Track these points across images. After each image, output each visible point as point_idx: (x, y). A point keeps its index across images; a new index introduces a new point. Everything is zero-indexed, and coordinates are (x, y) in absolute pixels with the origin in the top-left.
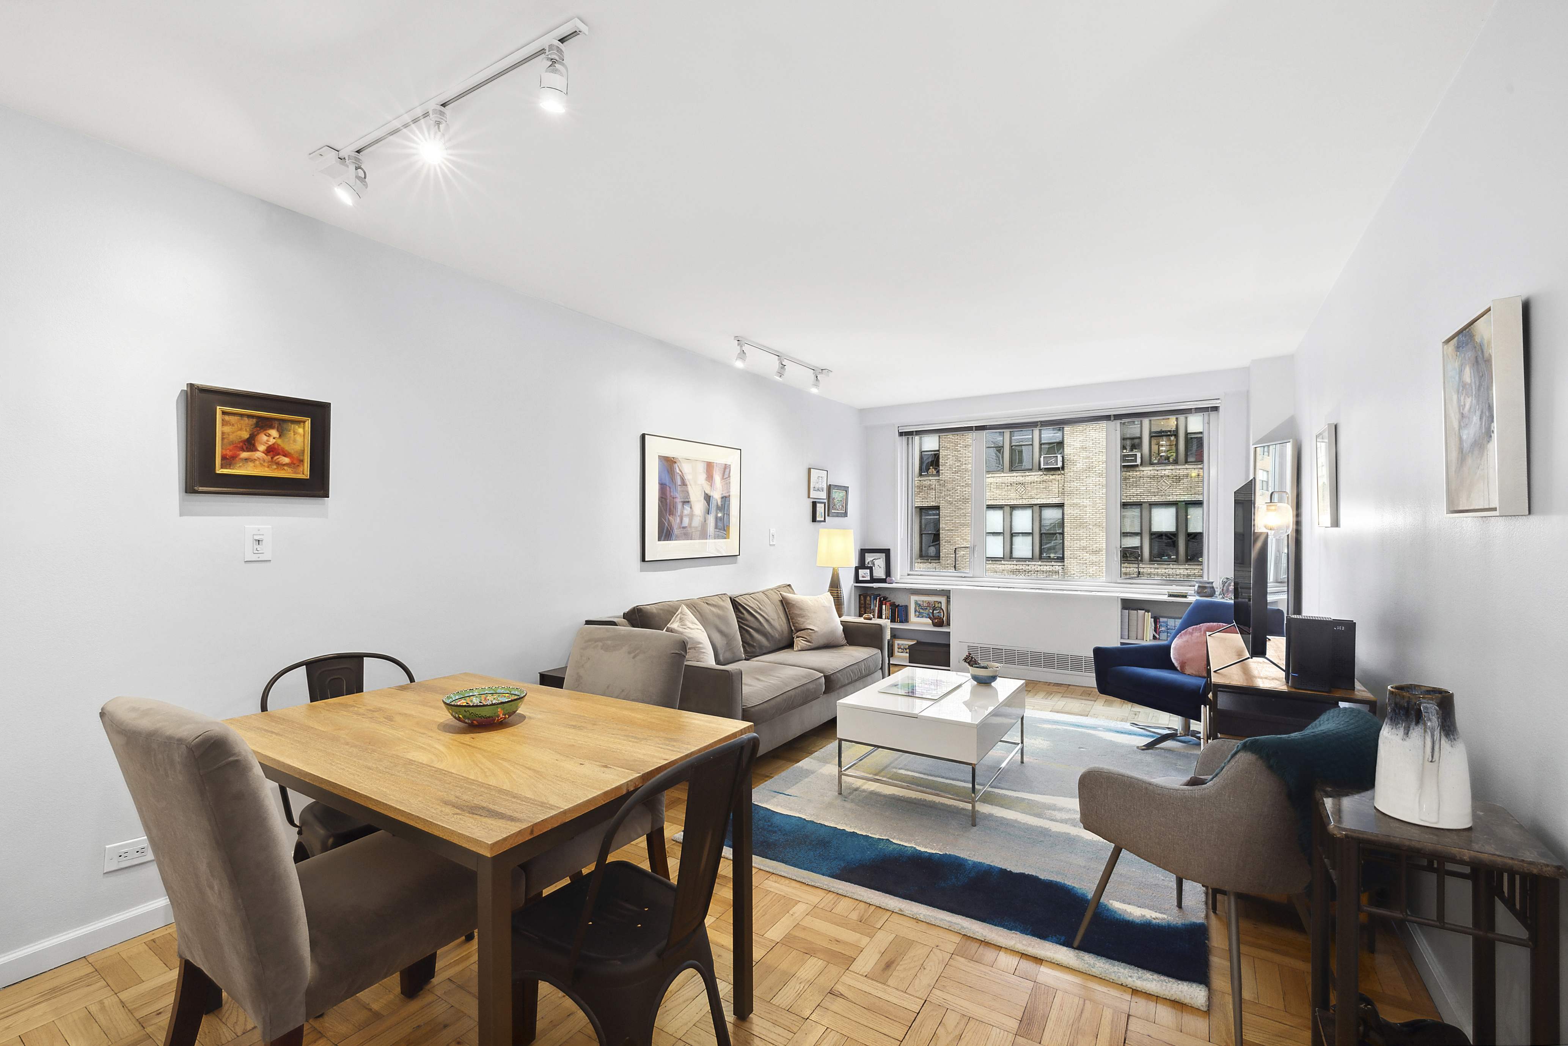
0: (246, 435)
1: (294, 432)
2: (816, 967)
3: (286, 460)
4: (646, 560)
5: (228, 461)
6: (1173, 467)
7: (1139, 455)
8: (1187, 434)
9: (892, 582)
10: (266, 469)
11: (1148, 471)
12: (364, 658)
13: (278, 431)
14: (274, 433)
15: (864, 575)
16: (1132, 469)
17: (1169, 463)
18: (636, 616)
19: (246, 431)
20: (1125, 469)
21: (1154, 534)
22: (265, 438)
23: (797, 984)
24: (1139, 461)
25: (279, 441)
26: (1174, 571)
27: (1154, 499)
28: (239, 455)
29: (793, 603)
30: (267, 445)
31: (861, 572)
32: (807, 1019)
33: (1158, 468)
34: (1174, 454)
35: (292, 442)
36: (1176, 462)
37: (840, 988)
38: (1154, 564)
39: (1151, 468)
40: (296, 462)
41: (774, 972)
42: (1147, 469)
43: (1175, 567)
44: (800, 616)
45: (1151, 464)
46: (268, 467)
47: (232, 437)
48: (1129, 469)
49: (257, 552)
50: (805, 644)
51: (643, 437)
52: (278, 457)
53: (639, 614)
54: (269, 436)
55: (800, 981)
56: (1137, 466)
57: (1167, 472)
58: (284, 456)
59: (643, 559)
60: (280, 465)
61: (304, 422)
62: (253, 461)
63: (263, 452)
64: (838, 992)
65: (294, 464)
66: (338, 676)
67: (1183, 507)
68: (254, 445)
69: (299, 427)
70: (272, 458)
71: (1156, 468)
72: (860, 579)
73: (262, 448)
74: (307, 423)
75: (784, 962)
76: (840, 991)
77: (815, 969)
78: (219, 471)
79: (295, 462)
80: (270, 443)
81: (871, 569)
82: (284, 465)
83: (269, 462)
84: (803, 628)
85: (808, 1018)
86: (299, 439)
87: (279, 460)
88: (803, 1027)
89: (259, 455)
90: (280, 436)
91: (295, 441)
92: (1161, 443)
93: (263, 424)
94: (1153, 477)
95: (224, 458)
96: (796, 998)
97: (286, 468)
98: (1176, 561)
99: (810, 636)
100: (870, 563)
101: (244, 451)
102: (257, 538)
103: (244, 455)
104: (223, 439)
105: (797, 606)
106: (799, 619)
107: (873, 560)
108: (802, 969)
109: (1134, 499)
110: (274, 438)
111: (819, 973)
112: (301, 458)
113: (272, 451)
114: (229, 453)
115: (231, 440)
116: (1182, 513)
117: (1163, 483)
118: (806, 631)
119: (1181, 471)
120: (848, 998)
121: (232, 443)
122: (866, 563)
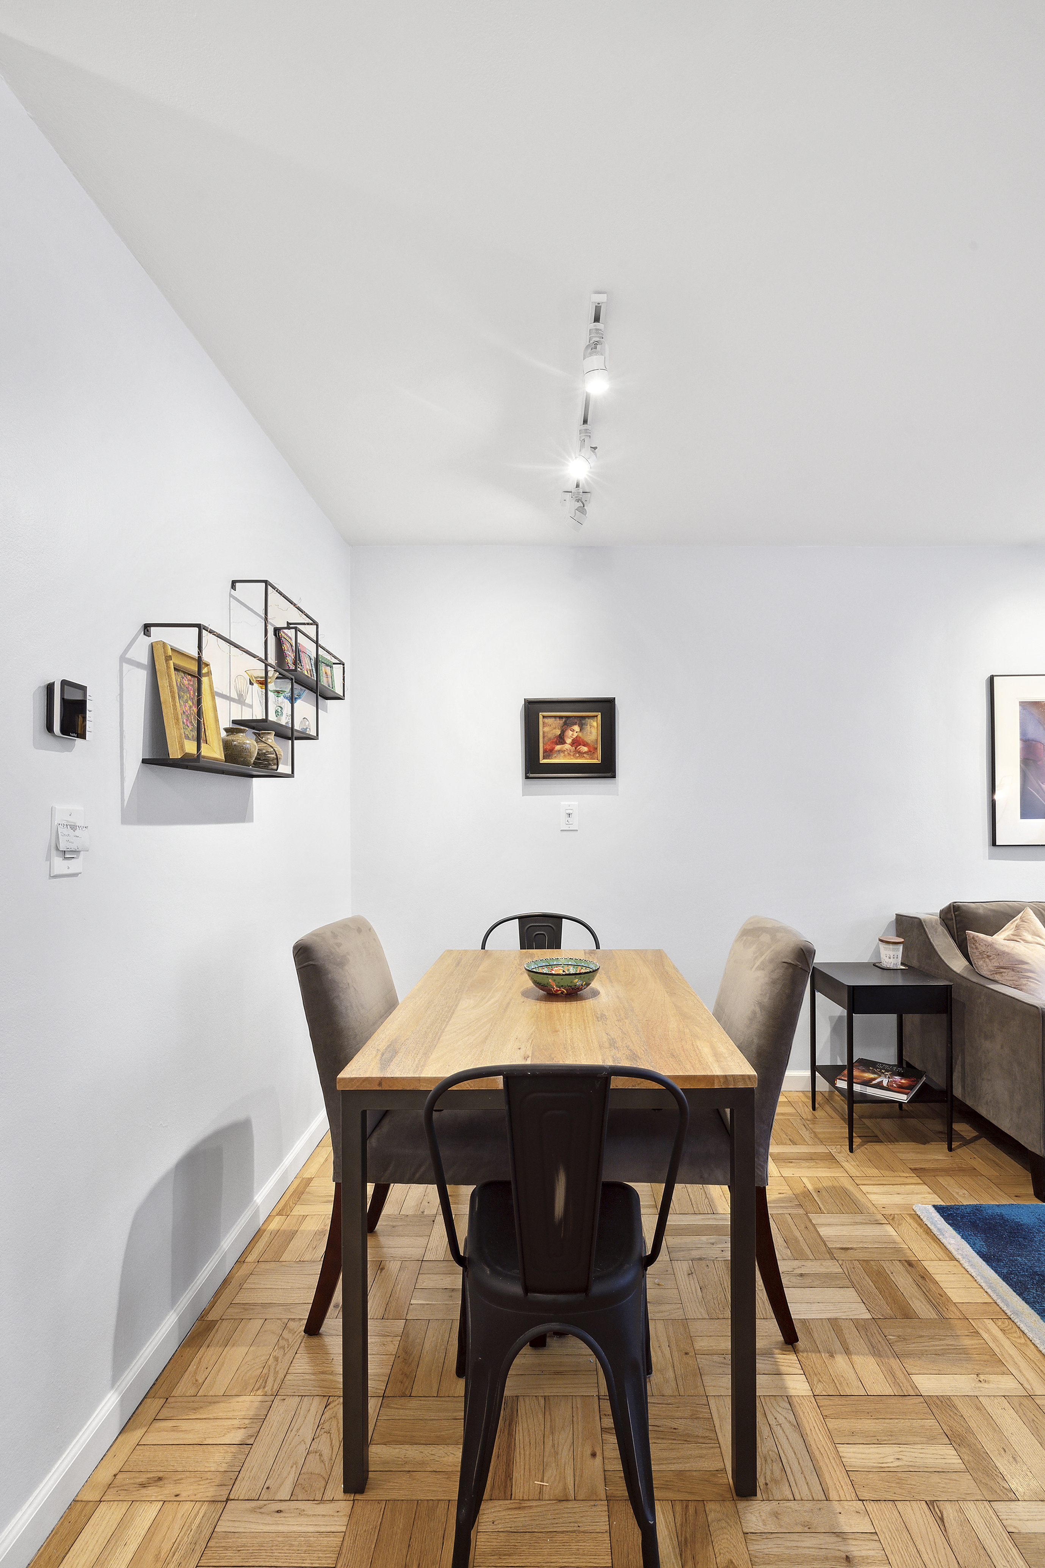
0: (558, 732)
1: (590, 725)
2: (943, 1461)
3: (585, 749)
4: (997, 844)
5: (549, 753)
10: (572, 757)
12: (563, 919)
13: (579, 726)
14: (576, 728)
18: (952, 915)
19: (559, 729)
22: (571, 733)
23: (893, 1457)
25: (580, 734)
28: (554, 748)
30: (572, 738)
32: (859, 1500)
35: (588, 734)
37: (949, 1512)
40: (592, 752)
41: (877, 1421)
46: (573, 756)
47: (550, 735)
49: (568, 823)
51: (991, 680)
52: (580, 747)
53: (956, 913)
54: (573, 731)
55: (900, 1457)
58: (583, 746)
59: (994, 843)
60: (581, 754)
61: (597, 716)
62: (563, 751)
63: (570, 744)
64: (940, 1511)
65: (591, 752)
66: (542, 932)
68: (564, 740)
69: (594, 721)
70: (576, 748)
73: (569, 741)
74: (598, 716)
75: (903, 1421)
76: (944, 1513)
77: (937, 1461)
78: (543, 761)
79: (591, 750)
80: (574, 737)
82: (584, 753)
83: (574, 752)
85: (863, 1501)
86: (594, 731)
87: (580, 749)
88: (846, 1503)
89: (567, 746)
90: (580, 730)
91: (591, 733)
93: (568, 722)
95: (545, 751)
96: (873, 1467)
97: (585, 755)
101: (558, 745)
102: (568, 812)
103: (558, 747)
104: (544, 737)
108: (919, 1446)
110: (577, 732)
111: (938, 1470)
112: (596, 746)
113: (576, 742)
114: (548, 747)
115: (549, 737)
120: (946, 1531)
121: (550, 739)
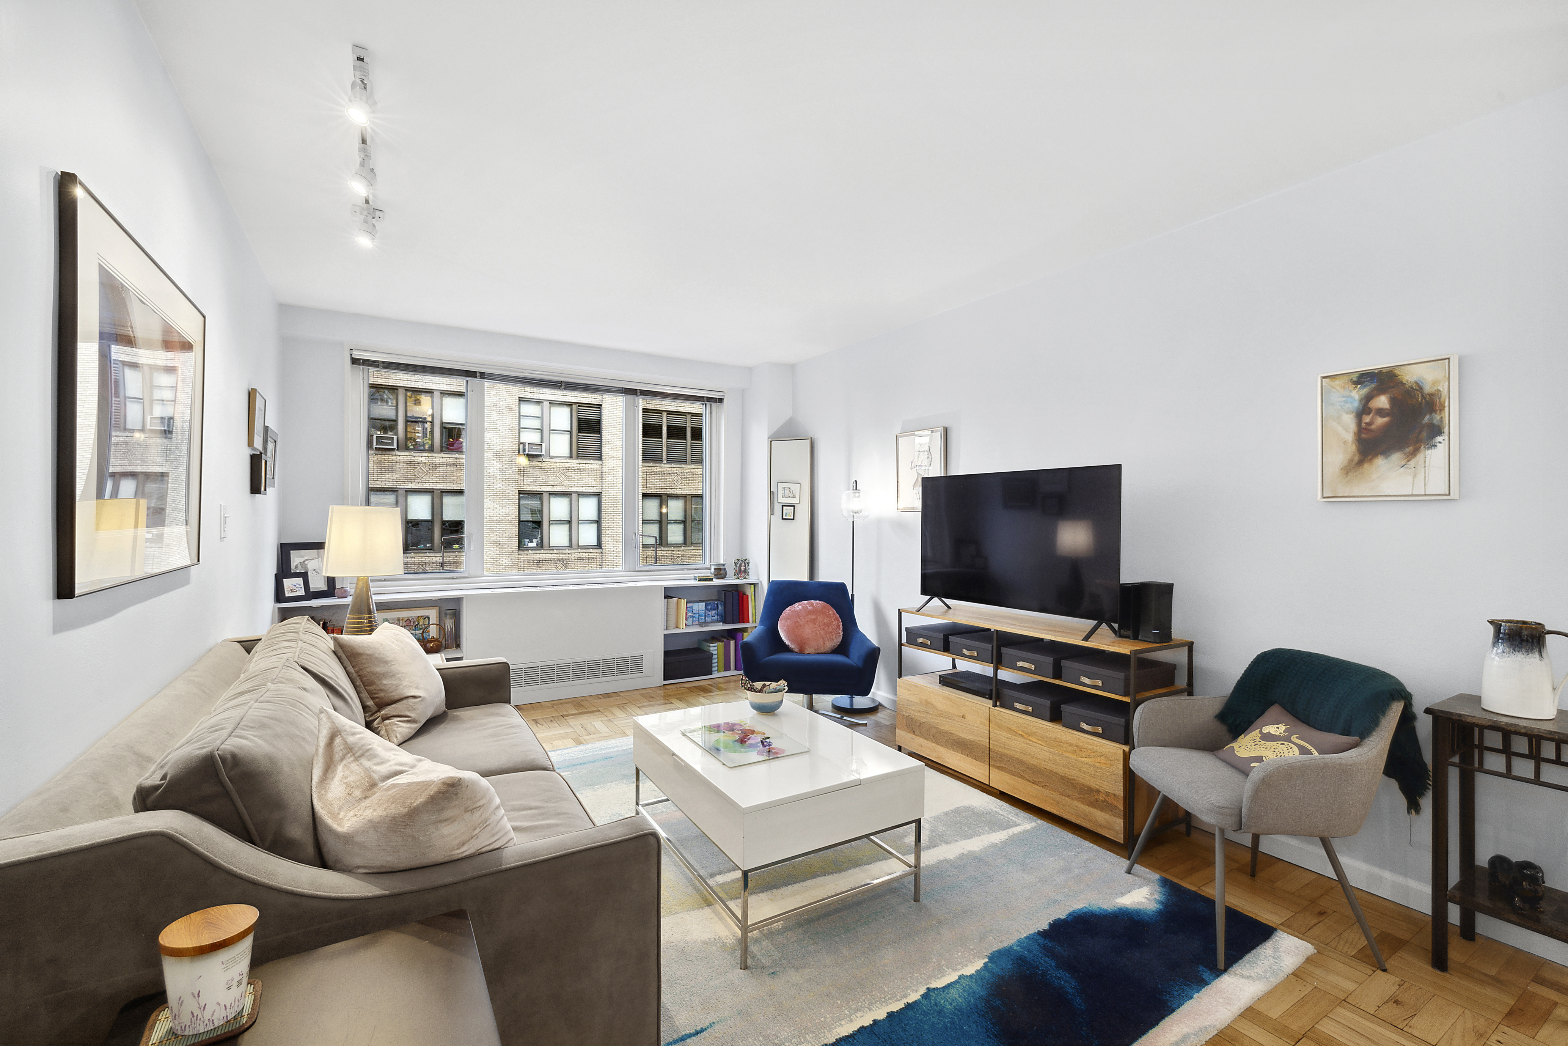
6: (430, 455)
7: (395, 437)
8: (442, 423)
9: (344, 595)
11: (404, 456)
15: (294, 588)
16: (388, 453)
17: (424, 451)
20: (380, 452)
21: (411, 522)
24: (395, 446)
26: (430, 559)
27: (410, 486)
29: (368, 652)
31: (288, 583)
33: (414, 454)
34: (430, 442)
36: (431, 450)
38: (411, 553)
39: (407, 454)
42: (403, 453)
43: (431, 555)
44: (384, 675)
45: (407, 449)
48: (384, 453)
50: (408, 728)
56: (393, 450)
57: (423, 459)
67: (437, 496)
71: (412, 454)
72: (287, 595)
81: (304, 576)
84: (397, 697)
92: (417, 428)
94: (409, 463)
98: (431, 549)
99: (414, 709)
100: (299, 566)
105: (376, 658)
106: (385, 682)
107: (304, 562)
109: (389, 485)
116: (437, 501)
117: (420, 470)
118: (404, 702)
119: (437, 460)
122: (293, 567)
